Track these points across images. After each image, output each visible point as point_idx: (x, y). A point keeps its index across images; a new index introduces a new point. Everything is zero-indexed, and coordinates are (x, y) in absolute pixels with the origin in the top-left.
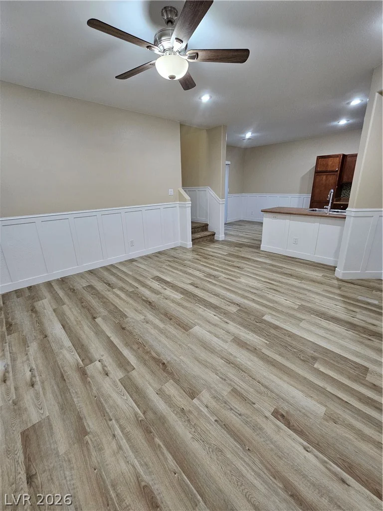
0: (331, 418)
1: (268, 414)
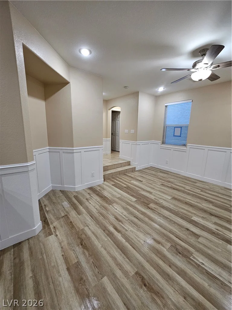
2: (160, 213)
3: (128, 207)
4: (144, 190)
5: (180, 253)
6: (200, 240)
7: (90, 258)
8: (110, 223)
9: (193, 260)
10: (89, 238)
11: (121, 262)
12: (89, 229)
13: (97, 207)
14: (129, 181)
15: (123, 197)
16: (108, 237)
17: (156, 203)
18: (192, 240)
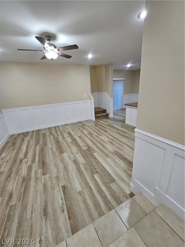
0: (80, 193)
1: (61, 186)
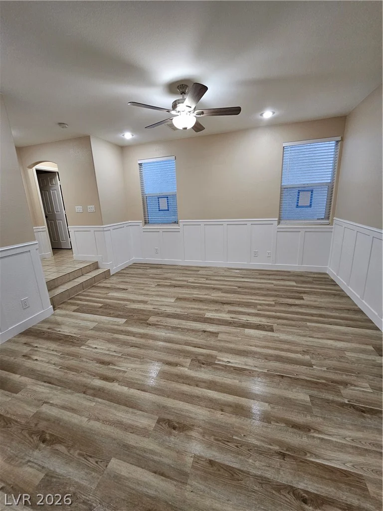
2: (166, 326)
3: (116, 336)
4: (134, 301)
5: (203, 364)
6: (220, 336)
7: (72, 452)
8: (91, 375)
9: (219, 364)
10: (57, 421)
11: (130, 422)
12: (52, 405)
13: (56, 360)
14: (105, 296)
15: (102, 325)
16: (97, 399)
17: (157, 314)
18: (212, 341)
